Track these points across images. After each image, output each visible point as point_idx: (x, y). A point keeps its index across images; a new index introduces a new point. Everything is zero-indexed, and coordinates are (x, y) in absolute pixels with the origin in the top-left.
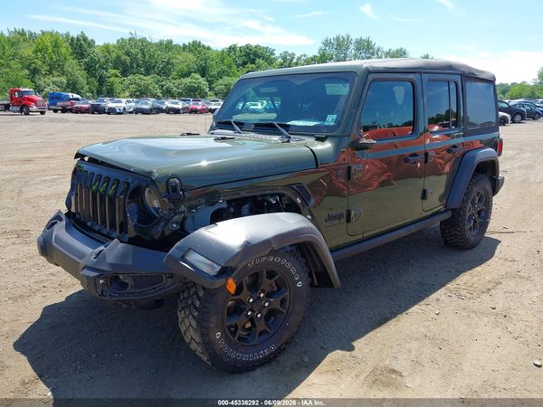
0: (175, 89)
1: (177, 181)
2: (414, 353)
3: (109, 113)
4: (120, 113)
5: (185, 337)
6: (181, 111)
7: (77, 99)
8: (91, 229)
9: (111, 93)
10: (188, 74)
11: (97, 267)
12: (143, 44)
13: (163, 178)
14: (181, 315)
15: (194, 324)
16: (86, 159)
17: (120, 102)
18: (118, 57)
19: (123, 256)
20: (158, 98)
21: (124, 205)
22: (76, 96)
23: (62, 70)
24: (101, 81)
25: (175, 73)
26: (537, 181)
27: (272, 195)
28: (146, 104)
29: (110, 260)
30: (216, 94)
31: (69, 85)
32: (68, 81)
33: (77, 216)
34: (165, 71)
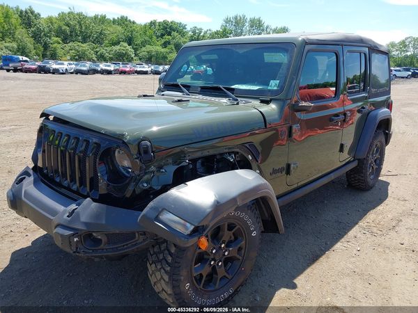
0: (107, 54)
1: (149, 144)
2: (349, 289)
3: (53, 73)
4: (63, 74)
5: (155, 288)
6: (113, 72)
7: (26, 61)
8: (60, 185)
9: (54, 57)
10: (117, 43)
11: (71, 226)
12: (81, 18)
13: (135, 141)
14: (151, 268)
15: (166, 277)
16: (51, 118)
17: (63, 64)
18: (60, 27)
19: (97, 216)
20: (94, 61)
21: (95, 165)
22: (25, 58)
23: (13, 38)
24: (46, 46)
25: (107, 42)
26: (401, 132)
27: (230, 154)
28: (84, 66)
29: (83, 219)
30: (140, 59)
31: (18, 50)
32: (18, 46)
33: (45, 171)
34: (99, 40)
